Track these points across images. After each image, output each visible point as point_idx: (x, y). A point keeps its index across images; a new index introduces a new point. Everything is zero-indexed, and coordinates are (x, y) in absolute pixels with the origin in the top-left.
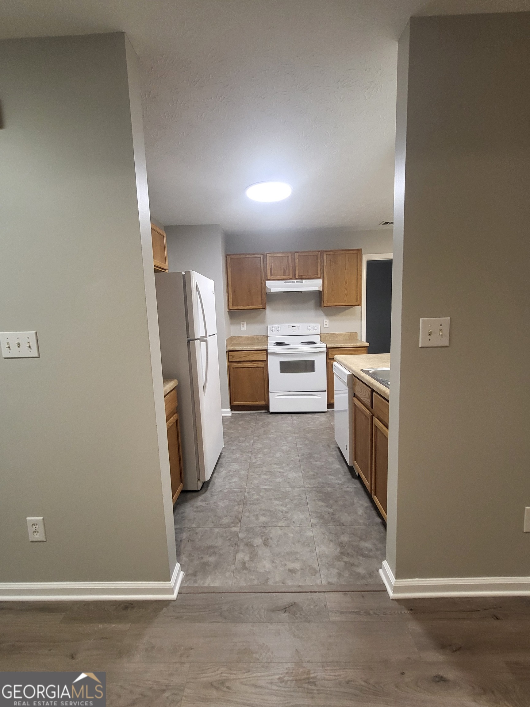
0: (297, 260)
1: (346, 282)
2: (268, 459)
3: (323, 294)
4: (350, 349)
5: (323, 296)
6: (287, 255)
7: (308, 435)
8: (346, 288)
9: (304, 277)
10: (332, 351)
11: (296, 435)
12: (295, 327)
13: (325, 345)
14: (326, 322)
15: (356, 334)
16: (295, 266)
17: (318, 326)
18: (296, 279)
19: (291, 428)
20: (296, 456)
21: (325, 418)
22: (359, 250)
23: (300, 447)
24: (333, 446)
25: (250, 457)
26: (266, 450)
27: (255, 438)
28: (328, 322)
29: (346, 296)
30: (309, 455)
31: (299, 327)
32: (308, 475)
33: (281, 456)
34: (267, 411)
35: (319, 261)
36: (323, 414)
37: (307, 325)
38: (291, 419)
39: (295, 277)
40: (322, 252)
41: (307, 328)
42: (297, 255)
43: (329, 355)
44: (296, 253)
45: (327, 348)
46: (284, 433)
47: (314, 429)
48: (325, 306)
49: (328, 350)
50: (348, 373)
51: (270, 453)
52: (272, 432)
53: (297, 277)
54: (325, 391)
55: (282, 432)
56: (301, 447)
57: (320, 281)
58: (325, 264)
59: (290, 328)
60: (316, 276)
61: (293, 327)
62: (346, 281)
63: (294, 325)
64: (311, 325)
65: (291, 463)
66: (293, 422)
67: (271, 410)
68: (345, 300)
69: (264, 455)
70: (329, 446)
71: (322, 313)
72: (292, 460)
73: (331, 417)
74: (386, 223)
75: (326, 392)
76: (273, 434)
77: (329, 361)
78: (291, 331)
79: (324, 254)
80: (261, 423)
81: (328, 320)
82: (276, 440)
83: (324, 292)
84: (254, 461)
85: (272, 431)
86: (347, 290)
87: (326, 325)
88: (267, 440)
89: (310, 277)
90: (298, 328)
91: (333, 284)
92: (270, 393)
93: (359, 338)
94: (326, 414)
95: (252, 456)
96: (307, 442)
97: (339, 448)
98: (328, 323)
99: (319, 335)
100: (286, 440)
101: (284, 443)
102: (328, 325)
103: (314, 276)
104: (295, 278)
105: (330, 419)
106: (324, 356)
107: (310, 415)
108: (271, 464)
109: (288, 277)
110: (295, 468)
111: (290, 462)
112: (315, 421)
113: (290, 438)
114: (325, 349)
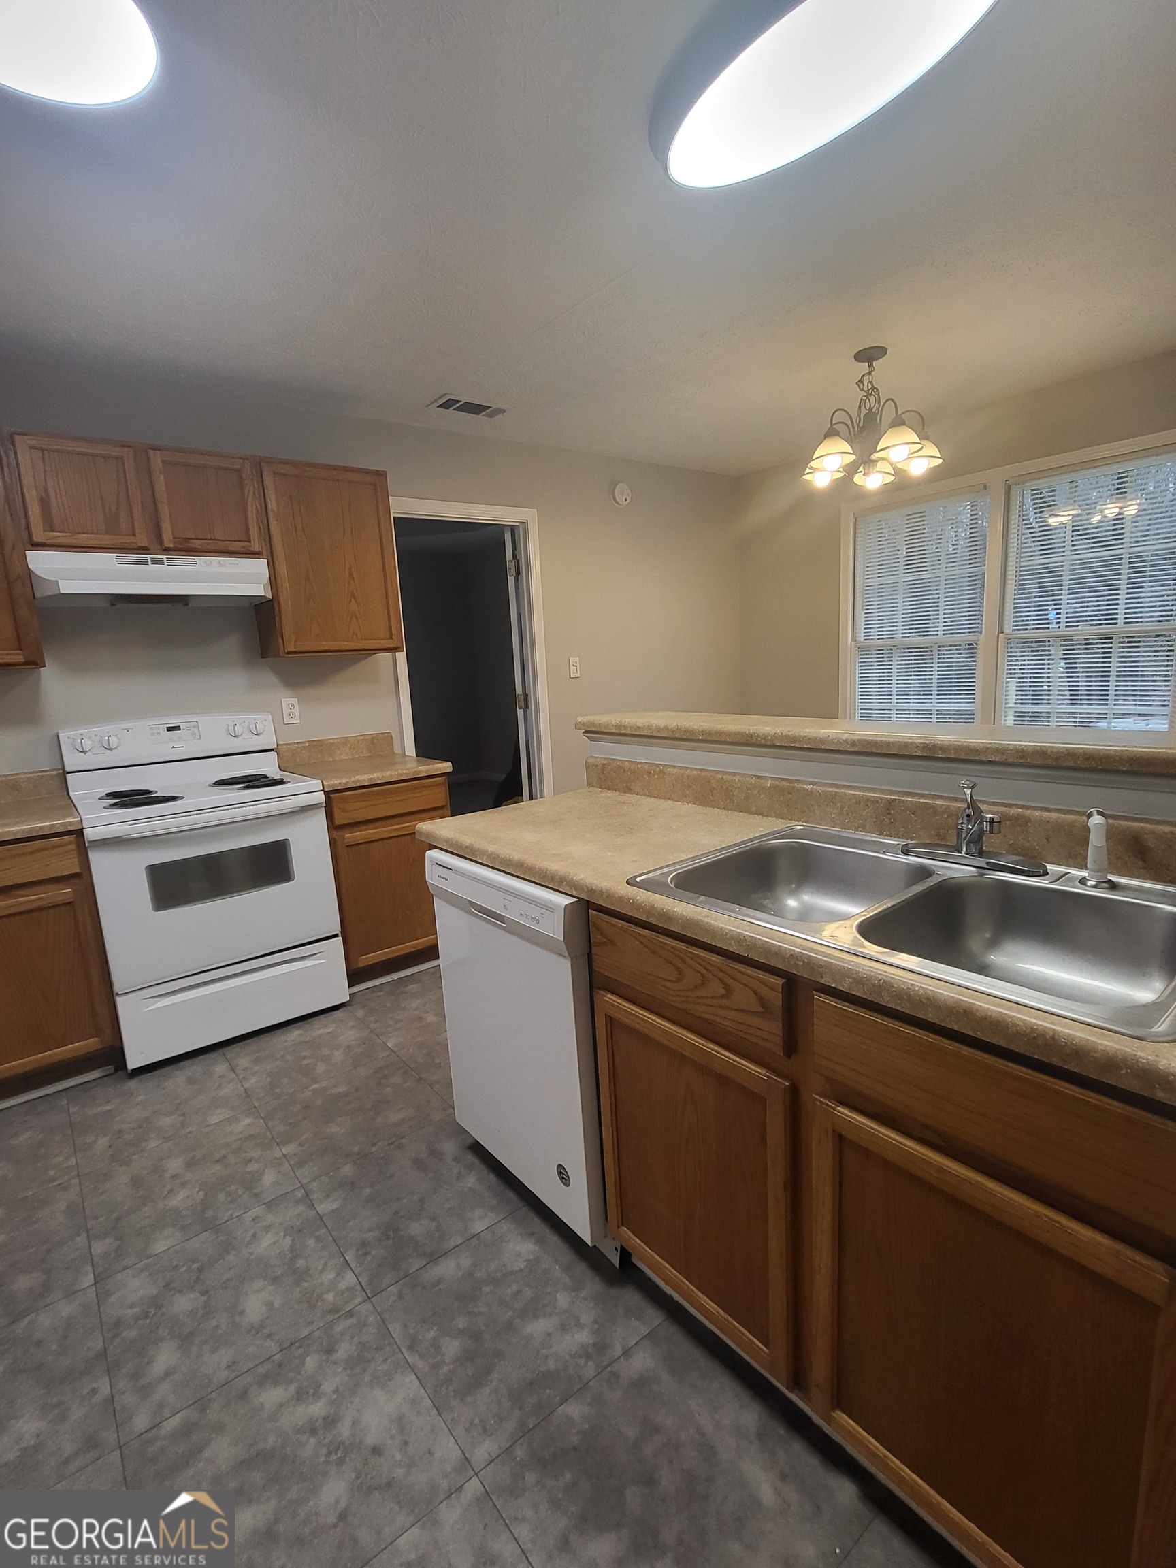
0: (162, 477)
1: (351, 574)
2: (216, 1362)
3: (277, 612)
4: (398, 788)
5: (277, 619)
6: (116, 452)
7: (334, 1129)
8: (353, 595)
9: (196, 544)
10: (344, 799)
11: (285, 1150)
12: (178, 728)
13: (316, 784)
14: (291, 706)
15: (389, 736)
16: (155, 503)
17: (264, 721)
18: (167, 551)
19: (248, 1121)
20: (339, 1274)
21: (353, 1027)
22: (381, 475)
23: (333, 1211)
24: (450, 1147)
25: (111, 1400)
26: (183, 1304)
27: (98, 1248)
28: (296, 705)
29: (354, 618)
30: (388, 1238)
31: (196, 730)
32: (445, 1369)
33: (270, 1304)
34: (111, 1069)
35: (250, 490)
36: (338, 1014)
37: (228, 719)
38: (233, 1075)
39: (161, 543)
40: (259, 465)
41: (228, 730)
42: (157, 459)
43: (336, 817)
44: (151, 452)
45: (327, 794)
46: (232, 1160)
47: (341, 1089)
48: (288, 653)
49: (329, 797)
50: (567, 900)
51: (208, 1311)
52: (175, 1177)
53: (168, 543)
54: (336, 936)
55: (218, 1156)
56: (335, 1205)
57: (259, 567)
58: (272, 505)
59: (159, 733)
60: (243, 547)
61: (169, 729)
62: (350, 569)
63: (173, 722)
64: (240, 720)
65: (338, 1329)
66: (247, 1085)
67: (134, 1061)
68: (353, 633)
69: (185, 1340)
70: (436, 1154)
71: (272, 678)
72: (334, 1310)
73: (372, 1019)
74: (447, 405)
75: (340, 938)
76: (184, 1185)
77: (335, 834)
78: (165, 747)
79: (265, 473)
80: (103, 1142)
81: (294, 701)
82: (210, 1213)
83: (279, 603)
84: (141, 1422)
85: (174, 1165)
86: (355, 598)
87: (292, 715)
88: (167, 1232)
89: (221, 545)
90: (193, 734)
91: (307, 578)
92: (119, 1000)
93: (397, 750)
94: (350, 1008)
95: (121, 1384)
96: (347, 1170)
97: (477, 1149)
98: (296, 710)
99: (272, 750)
100: (257, 1195)
101: (255, 1219)
102: (297, 714)
103: (237, 546)
104: (159, 547)
105: (373, 1025)
106: (321, 818)
107: (297, 1033)
108: (244, 1395)
109: (131, 539)
110: (368, 1355)
111: (331, 1325)
112: (326, 1052)
113: (269, 1177)
114: (320, 798)
